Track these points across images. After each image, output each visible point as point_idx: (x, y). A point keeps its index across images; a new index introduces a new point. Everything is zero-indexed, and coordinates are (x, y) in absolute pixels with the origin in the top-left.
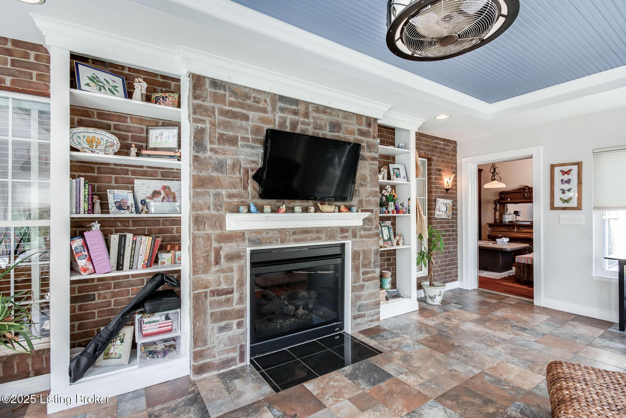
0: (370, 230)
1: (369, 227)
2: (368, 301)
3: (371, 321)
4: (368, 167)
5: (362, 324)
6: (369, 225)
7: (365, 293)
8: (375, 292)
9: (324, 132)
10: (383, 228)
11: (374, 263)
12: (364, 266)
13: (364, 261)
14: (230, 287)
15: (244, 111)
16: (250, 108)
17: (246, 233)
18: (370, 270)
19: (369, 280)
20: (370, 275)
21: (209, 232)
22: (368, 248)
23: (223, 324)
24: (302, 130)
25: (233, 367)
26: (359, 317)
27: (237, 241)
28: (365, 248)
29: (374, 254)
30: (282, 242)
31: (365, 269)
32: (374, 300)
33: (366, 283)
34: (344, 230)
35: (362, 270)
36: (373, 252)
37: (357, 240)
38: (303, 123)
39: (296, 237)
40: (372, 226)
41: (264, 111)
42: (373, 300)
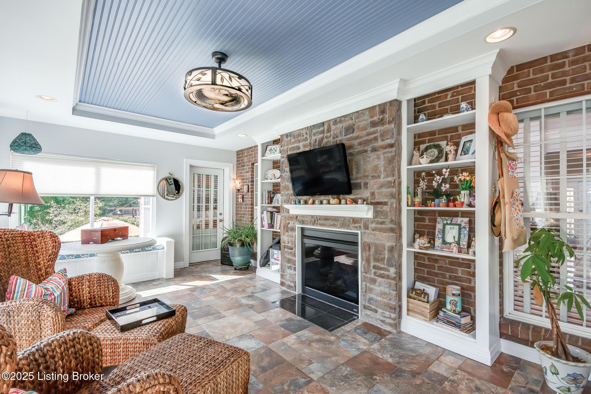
0: (382, 223)
1: (382, 220)
2: (379, 299)
3: (383, 321)
4: (382, 157)
5: (372, 318)
6: (381, 219)
7: (377, 288)
8: (388, 293)
9: (340, 138)
10: (448, 227)
11: (388, 261)
12: (376, 260)
13: (376, 254)
14: (292, 246)
15: (297, 145)
16: (299, 141)
17: (299, 216)
18: (383, 266)
19: (381, 276)
20: (382, 272)
21: (285, 214)
22: (381, 242)
23: (289, 265)
24: (326, 143)
25: (292, 291)
26: (370, 310)
27: (294, 221)
28: (376, 242)
29: (388, 250)
30: (313, 225)
31: (377, 264)
32: (387, 301)
33: (379, 279)
34: (355, 221)
35: (372, 264)
36: (387, 249)
37: (369, 232)
38: (327, 137)
39: (322, 222)
40: (385, 220)
41: (306, 139)
42: (385, 300)
